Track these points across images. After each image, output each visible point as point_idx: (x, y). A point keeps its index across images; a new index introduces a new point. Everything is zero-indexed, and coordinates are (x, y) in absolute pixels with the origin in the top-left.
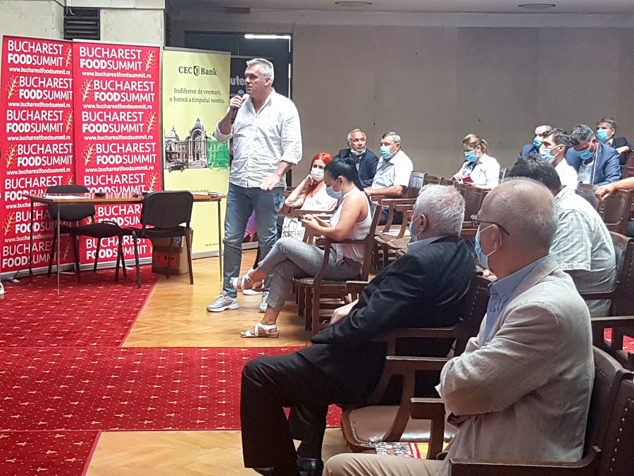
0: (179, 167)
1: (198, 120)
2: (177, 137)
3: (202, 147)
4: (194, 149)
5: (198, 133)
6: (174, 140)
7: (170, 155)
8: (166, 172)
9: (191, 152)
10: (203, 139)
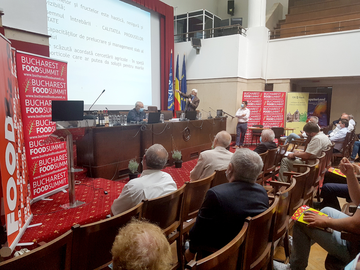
0: (290, 121)
1: (297, 110)
2: (290, 114)
3: (298, 116)
4: (295, 117)
5: (297, 113)
6: (290, 115)
7: (288, 119)
8: (287, 122)
9: (294, 118)
10: (299, 114)
